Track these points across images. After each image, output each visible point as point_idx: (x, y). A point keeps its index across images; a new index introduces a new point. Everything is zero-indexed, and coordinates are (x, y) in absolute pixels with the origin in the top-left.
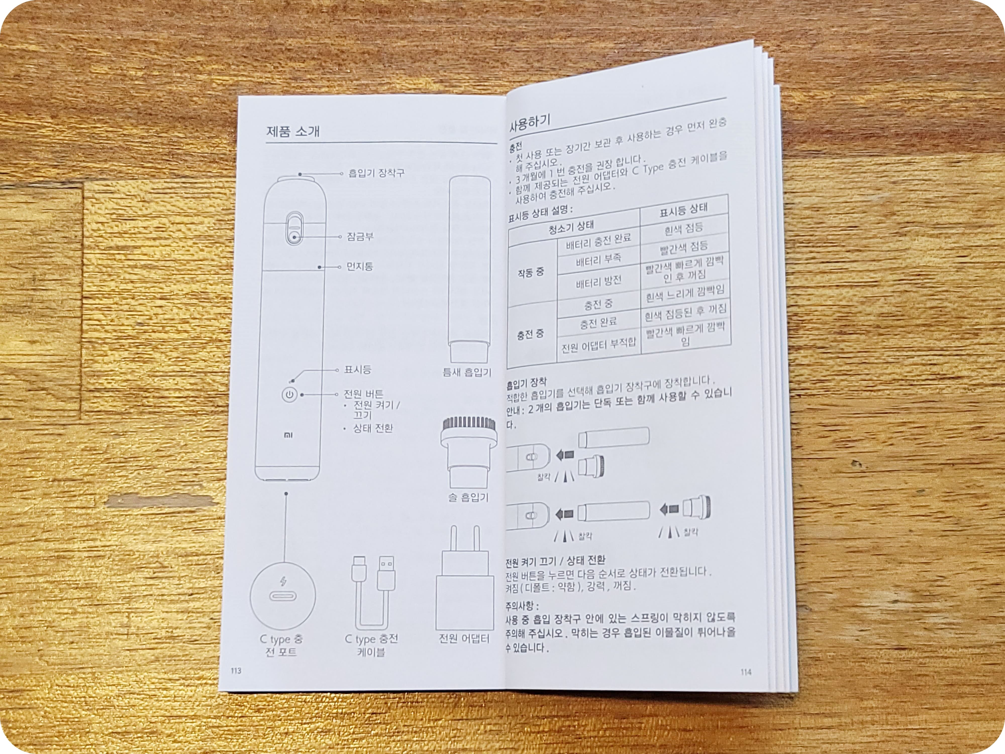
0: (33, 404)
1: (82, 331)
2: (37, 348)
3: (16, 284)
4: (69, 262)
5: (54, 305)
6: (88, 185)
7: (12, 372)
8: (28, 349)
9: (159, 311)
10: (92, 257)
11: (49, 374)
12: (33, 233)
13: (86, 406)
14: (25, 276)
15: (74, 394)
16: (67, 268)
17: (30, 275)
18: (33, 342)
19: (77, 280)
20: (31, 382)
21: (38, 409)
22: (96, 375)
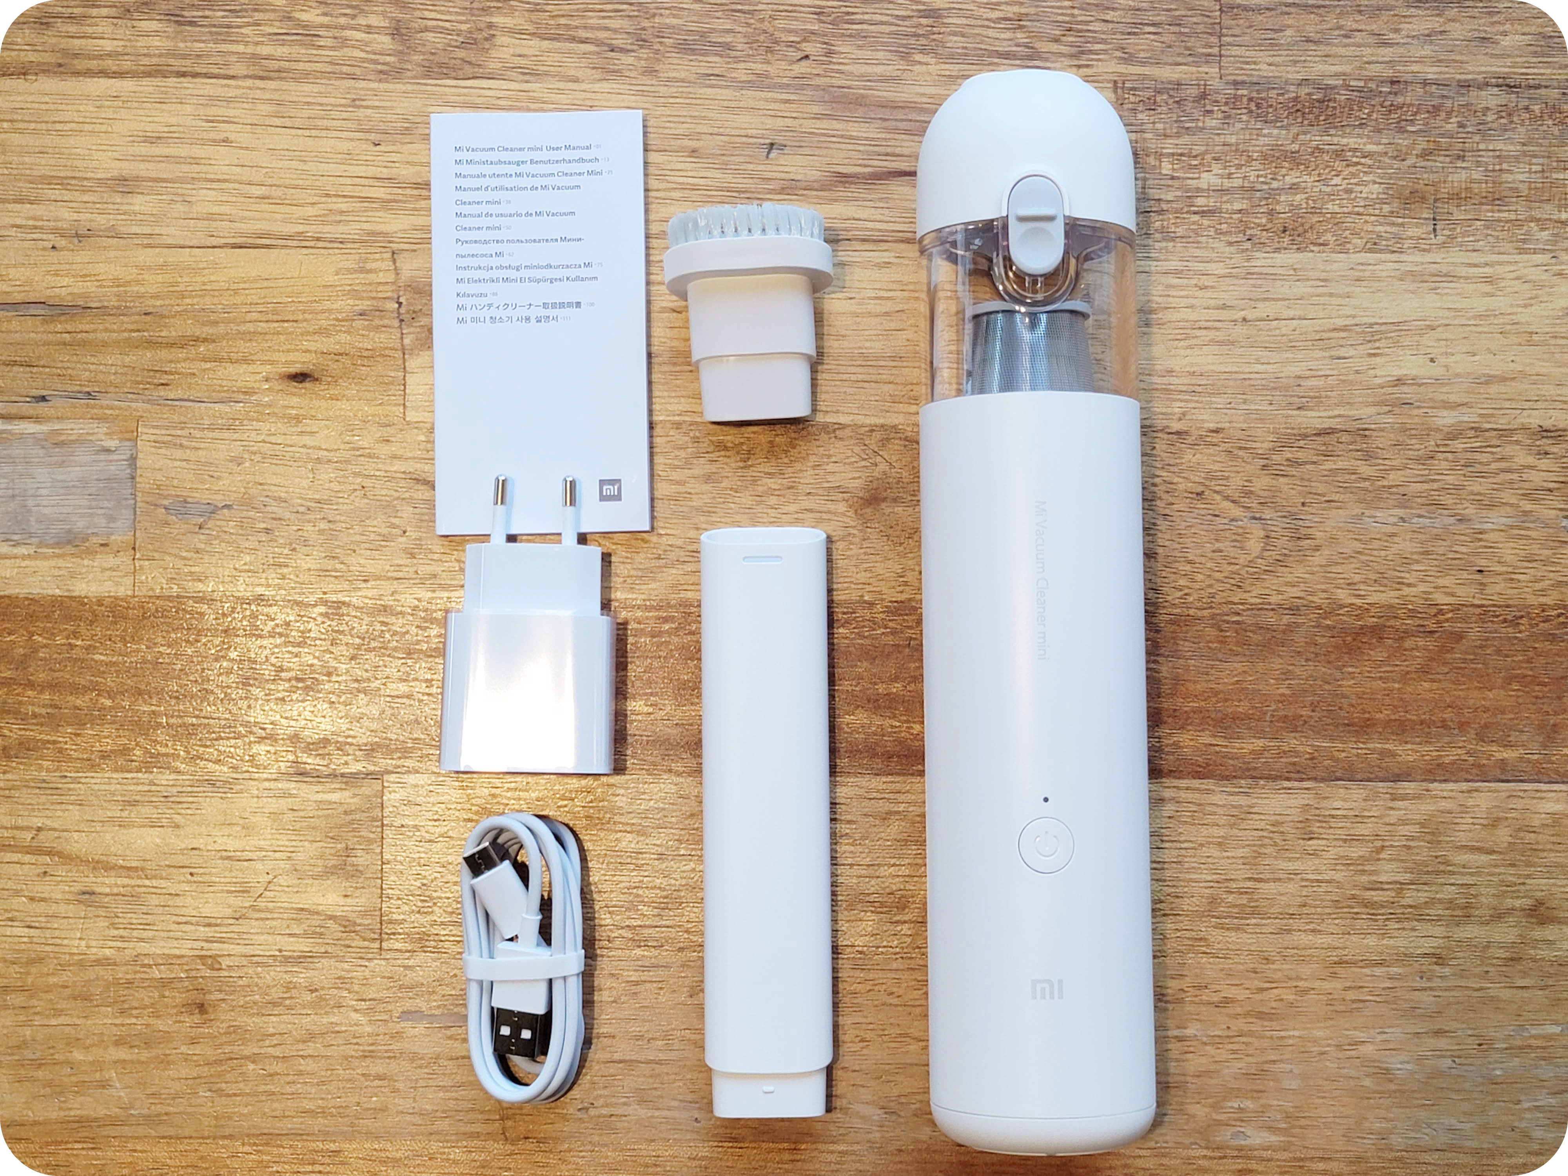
0: (347, 942)
1: (382, 888)
2: (349, 900)
3: (333, 851)
4: (372, 836)
5: (361, 868)
6: (386, 777)
7: (331, 917)
8: (342, 901)
9: (438, 875)
10: (387, 832)
11: (358, 921)
12: (346, 813)
13: (385, 945)
14: (339, 846)
15: (376, 936)
16: (370, 841)
17: (343, 845)
18: (346, 896)
19: (378, 850)
20: (345, 927)
21: (350, 947)
22: (391, 922)
